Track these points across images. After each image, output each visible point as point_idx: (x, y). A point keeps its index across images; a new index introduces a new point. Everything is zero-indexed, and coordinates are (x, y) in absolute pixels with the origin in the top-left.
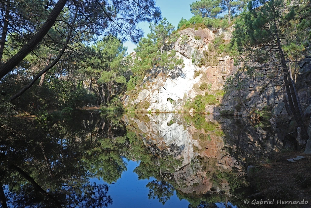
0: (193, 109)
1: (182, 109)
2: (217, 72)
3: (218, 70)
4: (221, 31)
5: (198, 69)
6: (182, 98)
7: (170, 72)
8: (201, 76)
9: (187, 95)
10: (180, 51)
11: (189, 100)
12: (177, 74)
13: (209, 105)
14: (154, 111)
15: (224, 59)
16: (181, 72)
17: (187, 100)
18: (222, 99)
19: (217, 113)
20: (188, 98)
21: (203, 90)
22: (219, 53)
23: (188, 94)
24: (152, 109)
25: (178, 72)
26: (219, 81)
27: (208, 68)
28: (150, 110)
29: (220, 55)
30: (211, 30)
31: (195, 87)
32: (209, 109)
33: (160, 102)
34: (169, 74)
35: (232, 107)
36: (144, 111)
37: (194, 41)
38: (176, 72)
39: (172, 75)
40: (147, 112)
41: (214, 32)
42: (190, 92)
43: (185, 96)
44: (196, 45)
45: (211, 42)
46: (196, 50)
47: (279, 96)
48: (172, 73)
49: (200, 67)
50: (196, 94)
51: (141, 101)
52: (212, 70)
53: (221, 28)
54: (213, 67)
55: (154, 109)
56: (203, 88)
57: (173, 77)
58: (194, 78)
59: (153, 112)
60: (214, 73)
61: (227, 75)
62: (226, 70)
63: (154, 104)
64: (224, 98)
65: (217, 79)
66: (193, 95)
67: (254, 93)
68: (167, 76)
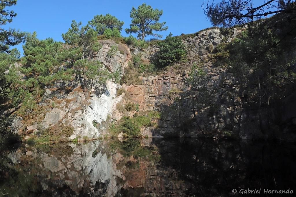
0: (122, 133)
1: (108, 134)
2: (142, 92)
3: (143, 90)
4: (138, 51)
5: (120, 86)
6: (105, 120)
7: (94, 88)
8: (123, 95)
9: (111, 117)
10: (105, 63)
11: (114, 123)
12: (102, 90)
13: (145, 128)
14: (82, 139)
15: (149, 79)
16: (105, 88)
17: (111, 123)
18: (158, 120)
19: (158, 137)
20: (112, 120)
21: (129, 111)
22: (141, 72)
23: (111, 115)
24: (79, 137)
25: (103, 88)
26: (147, 101)
27: (129, 86)
28: (76, 138)
29: (142, 74)
30: (128, 47)
31: (119, 107)
32: (146, 132)
33: (87, 126)
34: (93, 90)
35: (174, 129)
36: (65, 140)
37: (119, 55)
38: (101, 88)
39: (96, 91)
40: (71, 142)
41: (131, 50)
42: (114, 113)
43: (108, 118)
44: (121, 60)
45: (130, 60)
46: (120, 65)
47: (236, 117)
48: (96, 88)
49: (121, 84)
50: (121, 116)
51: (50, 125)
52: (135, 89)
53: (137, 48)
54: (136, 86)
55: (80, 136)
56: (129, 108)
57: (98, 94)
58: (117, 97)
59: (80, 141)
60: (139, 93)
61: (156, 95)
62: (153, 90)
63: (79, 129)
64: (161, 119)
65: (144, 99)
66: (119, 116)
67: (198, 114)
68: (91, 91)
